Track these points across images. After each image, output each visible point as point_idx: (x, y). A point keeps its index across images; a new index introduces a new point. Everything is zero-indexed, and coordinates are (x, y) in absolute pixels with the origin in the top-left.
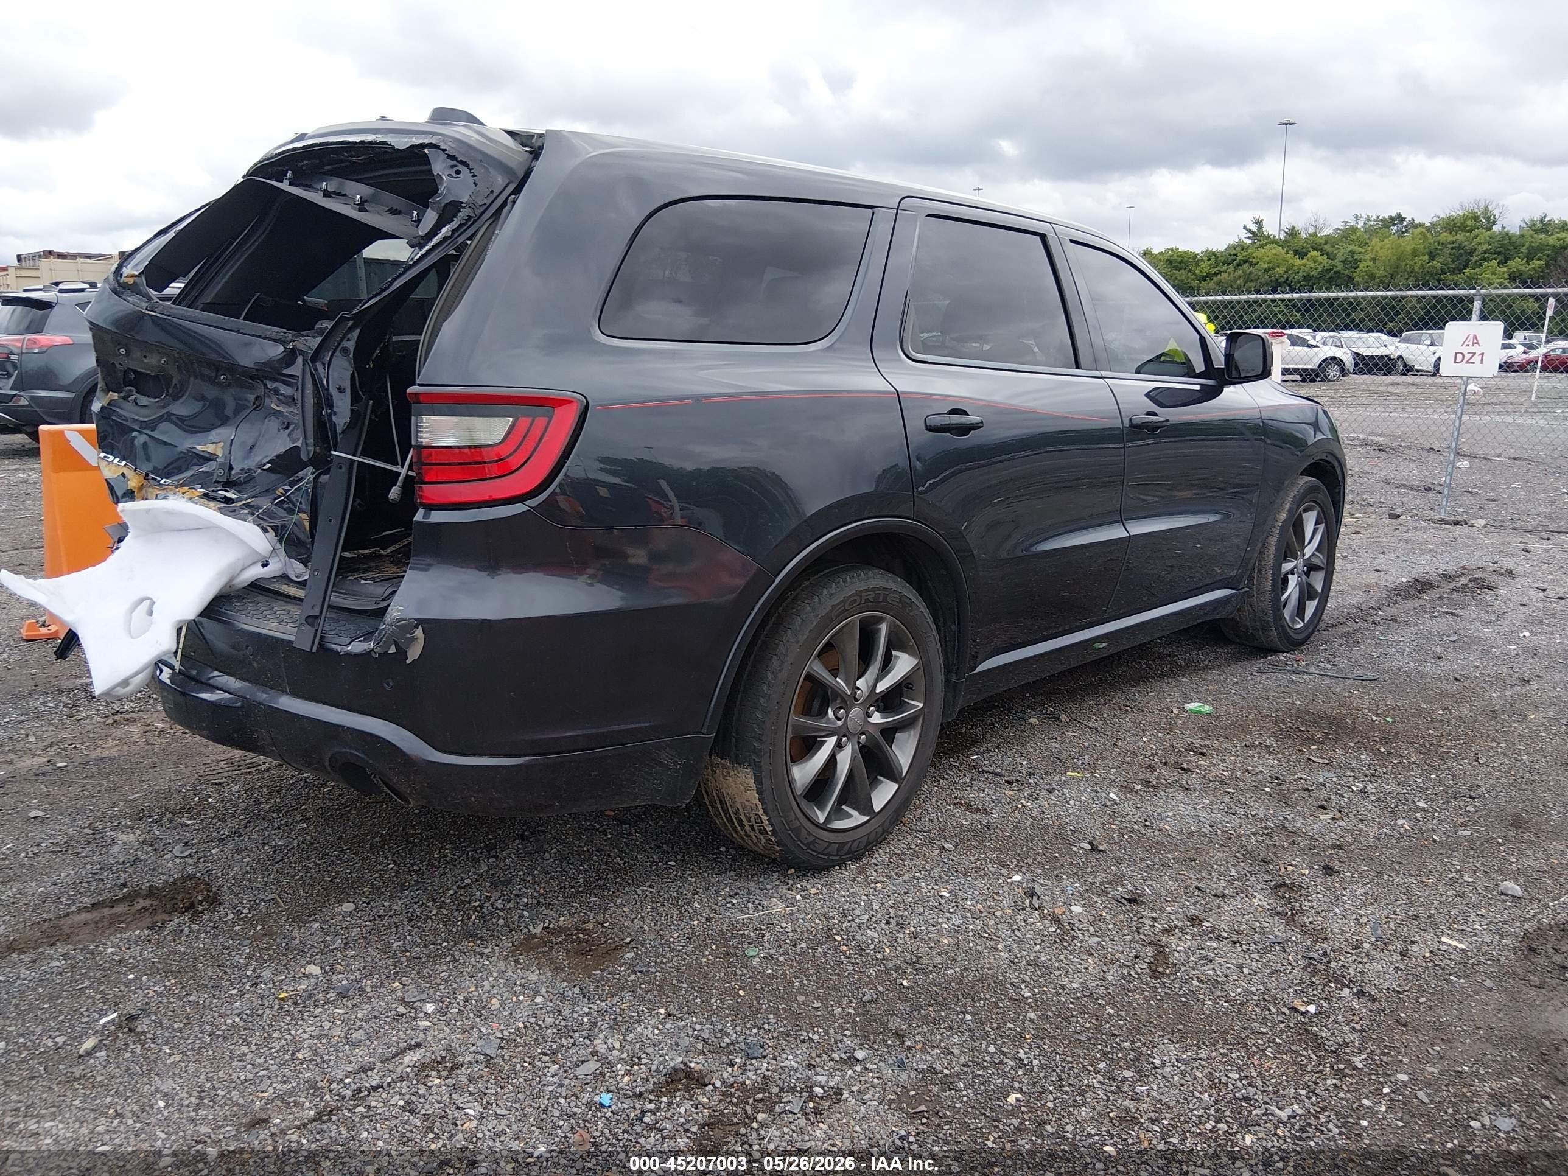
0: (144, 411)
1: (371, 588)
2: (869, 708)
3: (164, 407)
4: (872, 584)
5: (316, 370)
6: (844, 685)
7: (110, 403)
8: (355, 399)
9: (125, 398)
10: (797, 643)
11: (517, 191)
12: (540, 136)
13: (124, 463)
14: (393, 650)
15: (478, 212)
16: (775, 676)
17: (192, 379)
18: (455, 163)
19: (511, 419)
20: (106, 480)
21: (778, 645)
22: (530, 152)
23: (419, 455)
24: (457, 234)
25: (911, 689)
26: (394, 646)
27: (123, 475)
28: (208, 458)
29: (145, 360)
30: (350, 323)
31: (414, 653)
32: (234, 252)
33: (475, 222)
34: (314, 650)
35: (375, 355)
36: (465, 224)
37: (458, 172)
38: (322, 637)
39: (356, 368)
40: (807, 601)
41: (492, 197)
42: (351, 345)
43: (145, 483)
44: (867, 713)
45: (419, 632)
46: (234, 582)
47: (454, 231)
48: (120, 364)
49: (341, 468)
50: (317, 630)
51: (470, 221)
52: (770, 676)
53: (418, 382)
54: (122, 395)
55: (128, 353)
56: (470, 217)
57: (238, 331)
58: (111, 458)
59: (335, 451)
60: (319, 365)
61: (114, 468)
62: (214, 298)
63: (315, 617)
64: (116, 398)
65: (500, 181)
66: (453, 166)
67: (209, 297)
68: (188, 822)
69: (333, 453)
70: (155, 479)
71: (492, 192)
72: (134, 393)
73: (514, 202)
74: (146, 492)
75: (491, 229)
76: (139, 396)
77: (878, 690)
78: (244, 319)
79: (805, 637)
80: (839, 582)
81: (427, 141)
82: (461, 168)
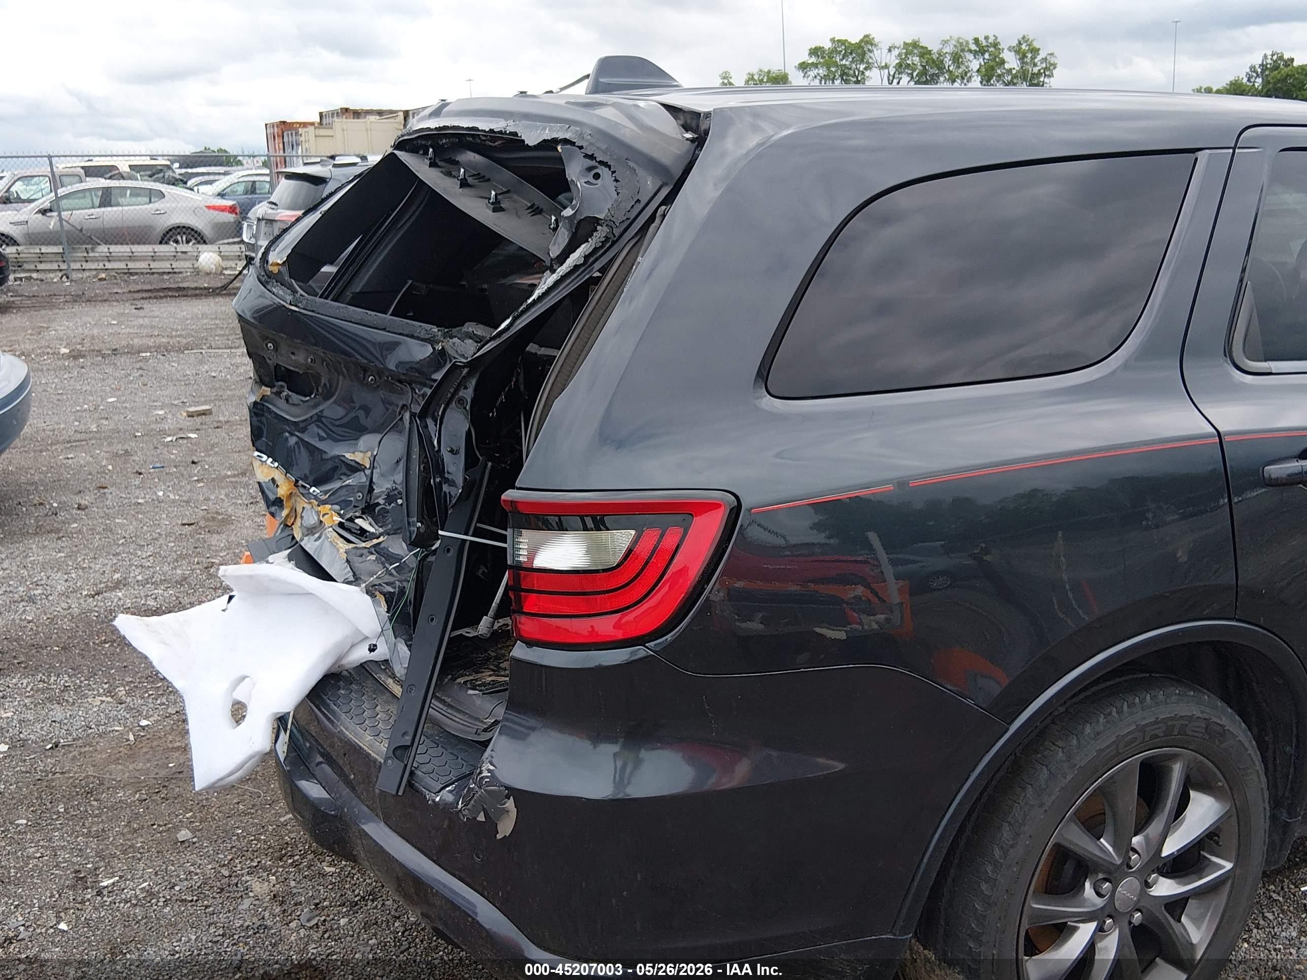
0: (294, 410)
1: (478, 702)
2: (1149, 875)
3: (315, 406)
4: (1164, 713)
5: (426, 427)
6: (1110, 849)
7: (263, 398)
8: (470, 462)
9: (278, 394)
10: (1041, 805)
11: (669, 199)
12: (708, 115)
13: (276, 464)
14: (481, 818)
15: (617, 232)
16: (1005, 854)
17: (341, 378)
18: (593, 163)
19: (633, 532)
20: (259, 483)
21: (1011, 807)
22: (692, 141)
23: (516, 578)
24: (592, 260)
25: (1217, 843)
26: (482, 813)
27: (273, 480)
28: (355, 468)
29: (293, 357)
30: (466, 371)
31: (506, 827)
32: (388, 230)
33: (614, 243)
34: (400, 793)
35: (499, 402)
36: (601, 247)
37: (597, 176)
38: (412, 773)
39: (473, 422)
40: (1060, 743)
41: (639, 207)
42: (468, 394)
43: (295, 490)
44: (1146, 882)
45: (510, 804)
46: (345, 662)
47: (587, 257)
48: (270, 359)
49: (448, 551)
50: (406, 766)
51: (610, 242)
52: (997, 853)
53: (517, 484)
54: (275, 390)
55: (276, 349)
56: (607, 239)
57: (384, 329)
58: (265, 457)
59: (442, 530)
60: (430, 422)
61: (266, 470)
62: (363, 286)
63: (406, 748)
64: (269, 393)
65: (650, 183)
66: (590, 169)
67: (358, 286)
68: (328, 869)
69: (440, 532)
70: (305, 487)
71: (638, 201)
72: (286, 390)
73: (664, 216)
74: (296, 501)
75: (632, 255)
76: (290, 393)
77: (1166, 852)
78: (391, 315)
79: (1053, 797)
80: (1110, 714)
81: (561, 135)
82: (602, 170)
